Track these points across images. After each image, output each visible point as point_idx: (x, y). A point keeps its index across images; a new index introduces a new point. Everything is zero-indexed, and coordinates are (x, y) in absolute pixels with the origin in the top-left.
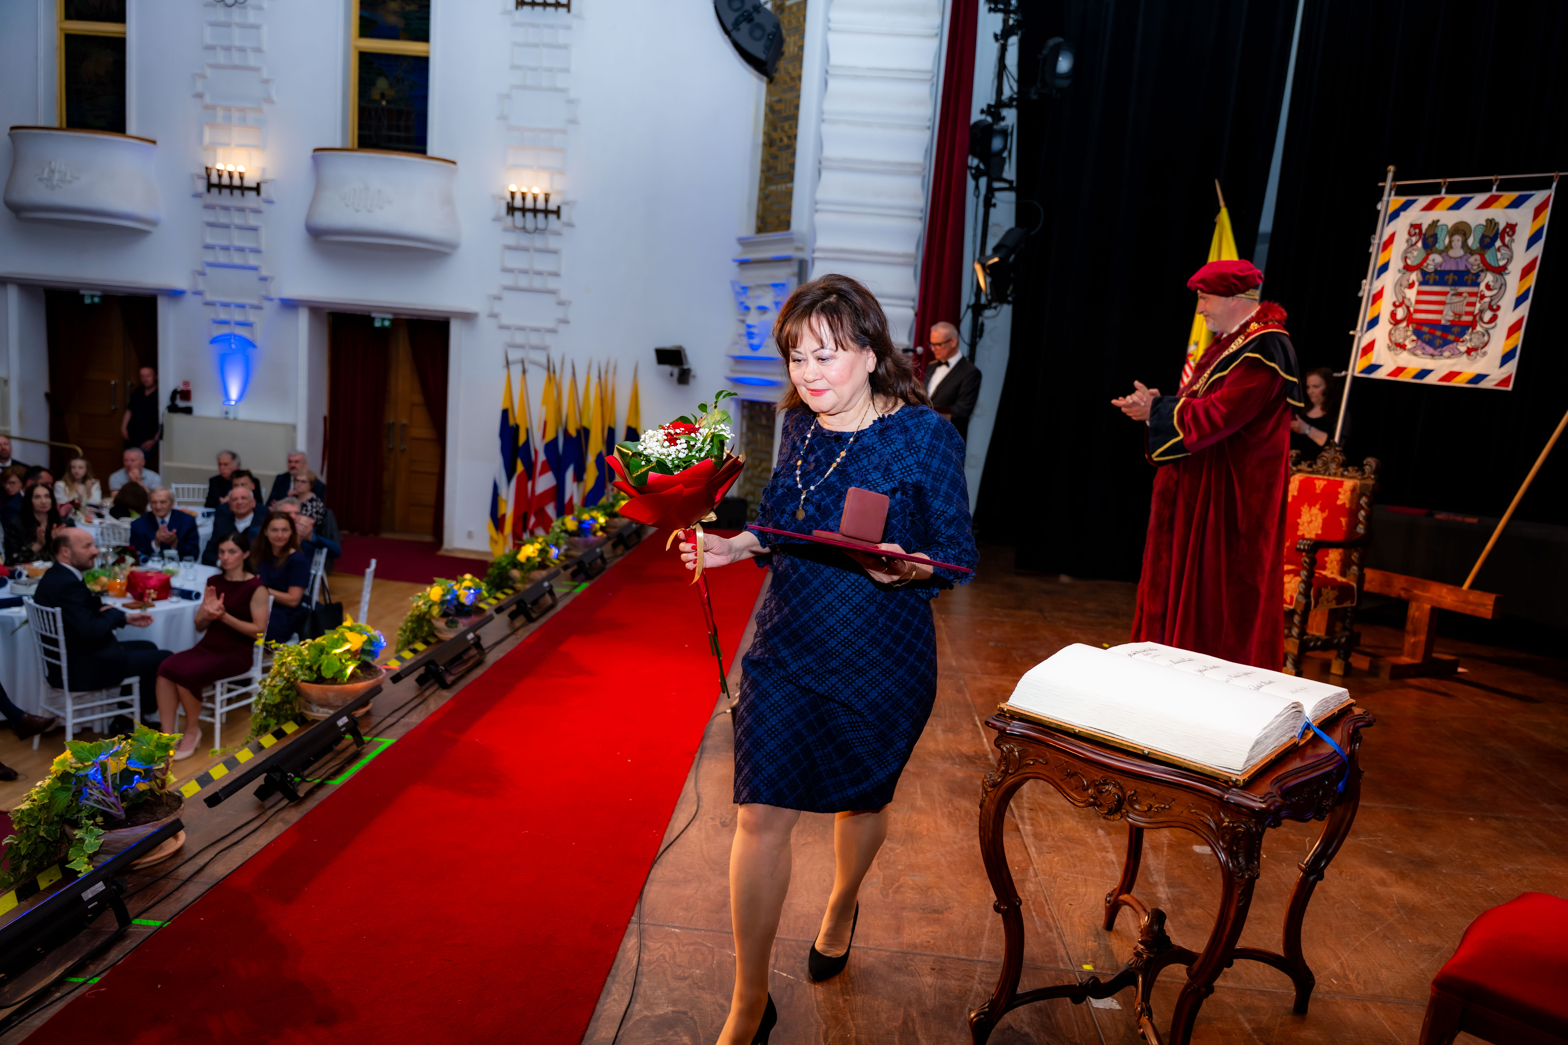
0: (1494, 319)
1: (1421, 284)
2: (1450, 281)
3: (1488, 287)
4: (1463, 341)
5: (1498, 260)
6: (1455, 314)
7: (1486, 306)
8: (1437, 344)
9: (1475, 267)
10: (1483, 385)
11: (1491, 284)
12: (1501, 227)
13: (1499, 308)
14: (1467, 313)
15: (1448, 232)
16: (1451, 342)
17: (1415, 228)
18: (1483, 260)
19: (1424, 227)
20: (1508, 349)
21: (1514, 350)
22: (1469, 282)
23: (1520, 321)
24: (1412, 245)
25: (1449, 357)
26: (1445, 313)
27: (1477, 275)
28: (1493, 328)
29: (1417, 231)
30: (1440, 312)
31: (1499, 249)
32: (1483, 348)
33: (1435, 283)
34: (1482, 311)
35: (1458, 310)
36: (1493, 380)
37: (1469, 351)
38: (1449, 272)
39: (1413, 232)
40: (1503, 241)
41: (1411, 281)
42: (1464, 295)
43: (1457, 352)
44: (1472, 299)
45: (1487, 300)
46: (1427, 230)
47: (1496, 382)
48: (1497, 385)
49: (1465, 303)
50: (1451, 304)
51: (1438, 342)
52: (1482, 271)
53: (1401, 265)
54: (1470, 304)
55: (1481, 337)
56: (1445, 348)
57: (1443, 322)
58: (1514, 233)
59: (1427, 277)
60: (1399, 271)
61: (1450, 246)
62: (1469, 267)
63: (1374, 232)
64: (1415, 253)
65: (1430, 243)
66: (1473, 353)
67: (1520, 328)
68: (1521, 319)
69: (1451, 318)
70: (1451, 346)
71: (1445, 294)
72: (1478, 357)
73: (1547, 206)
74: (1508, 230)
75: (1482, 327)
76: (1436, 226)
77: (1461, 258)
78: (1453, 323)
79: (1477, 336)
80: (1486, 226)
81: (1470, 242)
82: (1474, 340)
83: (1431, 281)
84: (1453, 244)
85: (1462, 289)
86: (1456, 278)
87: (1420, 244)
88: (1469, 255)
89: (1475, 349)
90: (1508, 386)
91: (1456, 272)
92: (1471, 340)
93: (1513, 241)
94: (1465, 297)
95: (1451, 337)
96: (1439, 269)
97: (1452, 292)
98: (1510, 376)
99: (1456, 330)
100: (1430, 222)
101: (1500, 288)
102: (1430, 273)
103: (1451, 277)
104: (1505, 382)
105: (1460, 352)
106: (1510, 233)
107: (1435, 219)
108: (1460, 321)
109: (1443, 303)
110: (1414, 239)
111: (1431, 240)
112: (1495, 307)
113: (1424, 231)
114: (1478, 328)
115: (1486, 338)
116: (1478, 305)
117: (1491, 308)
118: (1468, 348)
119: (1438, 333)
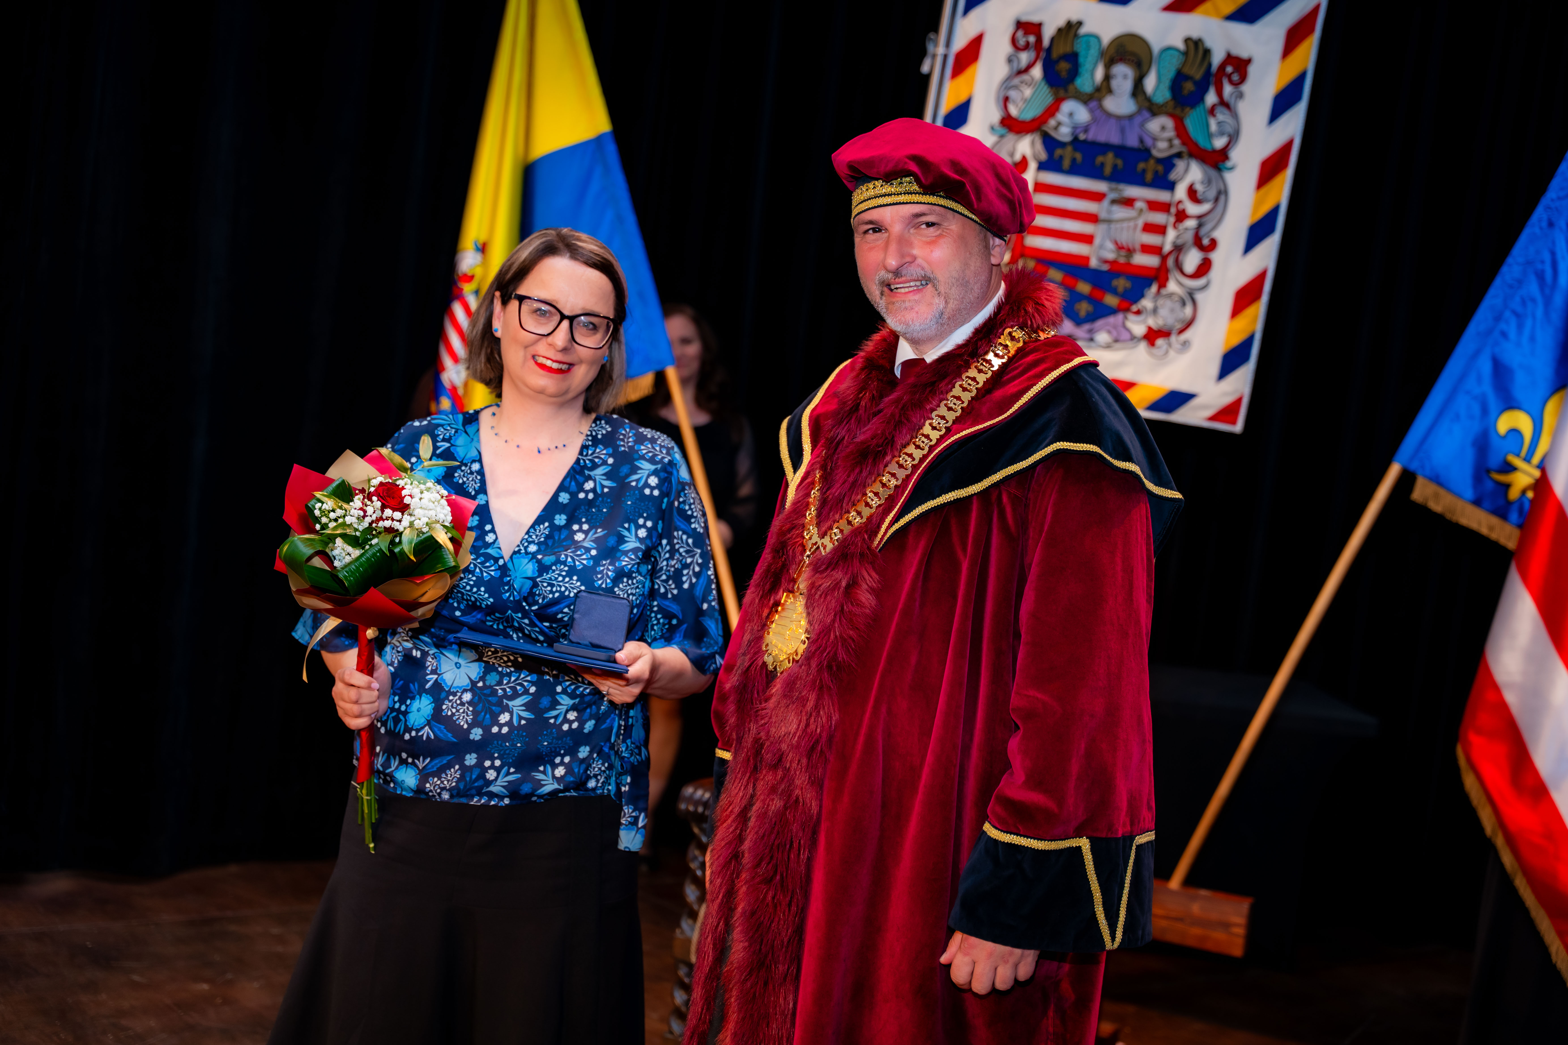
0: (1204, 268)
1: (1042, 166)
2: (1108, 170)
3: (1192, 194)
4: (1138, 312)
5: (1210, 136)
6: (1120, 247)
7: (1189, 237)
8: (1083, 313)
9: (1162, 145)
10: (1185, 416)
11: (1199, 187)
12: (1217, 58)
13: (1213, 244)
14: (1147, 249)
15: (1102, 54)
16: (1112, 311)
17: (1026, 33)
18: (1181, 131)
19: (1048, 33)
20: (1236, 341)
21: (1247, 343)
22: (1149, 177)
23: (1258, 280)
24: (1020, 72)
25: (1108, 347)
26: (1097, 241)
27: (1168, 163)
28: (1204, 288)
29: (1032, 39)
30: (1087, 239)
31: (1212, 111)
32: (1181, 331)
33: (1074, 170)
34: (1178, 249)
35: (1125, 238)
36: (1204, 407)
37: (1152, 336)
38: (1105, 148)
39: (1022, 41)
40: (1219, 92)
41: (1018, 157)
42: (1139, 205)
43: (1126, 336)
44: (1158, 218)
45: (1191, 223)
46: (1053, 40)
47: (1210, 413)
48: (1213, 418)
49: (1140, 223)
50: (1109, 221)
51: (1084, 308)
52: (1179, 155)
53: (996, 116)
54: (1149, 228)
55: (1177, 306)
56: (1100, 323)
57: (1094, 263)
58: (1243, 78)
59: (1058, 152)
60: (992, 128)
61: (1105, 88)
62: (1149, 142)
63: (936, 29)
64: (1028, 92)
65: (1064, 74)
66: (1160, 342)
67: (1257, 297)
68: (1262, 276)
69: (1111, 256)
70: (1111, 320)
71: (1097, 197)
72: (1172, 353)
73: (1312, 30)
74: (1229, 69)
75: (1180, 284)
76: (1076, 35)
77: (1131, 117)
78: (1116, 269)
79: (1168, 303)
80: (1186, 54)
81: (1150, 83)
82: (1164, 312)
83: (1066, 164)
84: (1114, 83)
85: (1132, 191)
86: (1120, 162)
87: (1037, 72)
88: (1146, 114)
89: (1164, 333)
90: (1234, 422)
91: (1120, 150)
92: (1155, 311)
93: (1241, 96)
94: (1141, 210)
95: (1111, 300)
96: (1082, 137)
97: (1112, 196)
98: (1238, 402)
99: (1121, 283)
100: (1061, 22)
101: (1216, 200)
102: (1062, 145)
103: (1109, 160)
104: (1228, 413)
105: (1133, 338)
106: (1236, 77)
107: (1074, 18)
108: (1128, 264)
109: (1092, 218)
110: (1025, 58)
111: (1064, 66)
112: (1206, 242)
113: (1046, 42)
114: (1172, 286)
115: (1188, 311)
116: (1171, 234)
117: (1198, 242)
118: (1150, 329)
119: (1084, 288)
